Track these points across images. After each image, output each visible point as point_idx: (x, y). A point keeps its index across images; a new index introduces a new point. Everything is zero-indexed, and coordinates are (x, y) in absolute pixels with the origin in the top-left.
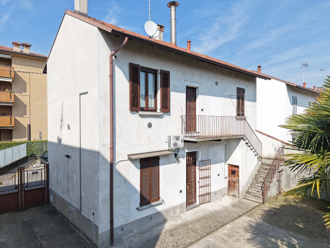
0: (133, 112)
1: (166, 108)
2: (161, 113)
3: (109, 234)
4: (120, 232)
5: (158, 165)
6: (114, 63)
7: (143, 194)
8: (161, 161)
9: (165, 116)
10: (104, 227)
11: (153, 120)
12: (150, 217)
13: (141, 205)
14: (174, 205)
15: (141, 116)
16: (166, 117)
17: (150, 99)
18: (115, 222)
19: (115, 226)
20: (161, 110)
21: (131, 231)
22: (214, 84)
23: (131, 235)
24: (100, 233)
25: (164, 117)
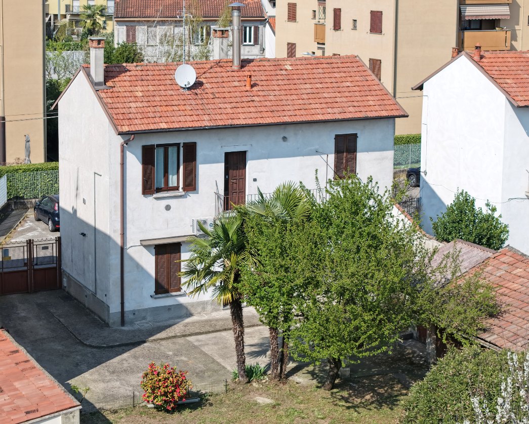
0: (147, 195)
1: (191, 185)
2: (183, 193)
3: (120, 315)
4: (131, 316)
5: (179, 252)
6: (125, 149)
7: (160, 281)
8: (182, 248)
9: (190, 195)
10: (115, 308)
11: (172, 202)
12: (169, 308)
13: (157, 292)
14: (204, 300)
15: (156, 198)
16: (192, 196)
17: (170, 177)
18: (126, 305)
19: (126, 309)
20: (184, 189)
21: (144, 318)
22: (281, 140)
23: (144, 321)
24: (111, 312)
25: (188, 197)
